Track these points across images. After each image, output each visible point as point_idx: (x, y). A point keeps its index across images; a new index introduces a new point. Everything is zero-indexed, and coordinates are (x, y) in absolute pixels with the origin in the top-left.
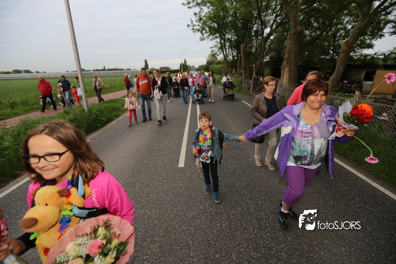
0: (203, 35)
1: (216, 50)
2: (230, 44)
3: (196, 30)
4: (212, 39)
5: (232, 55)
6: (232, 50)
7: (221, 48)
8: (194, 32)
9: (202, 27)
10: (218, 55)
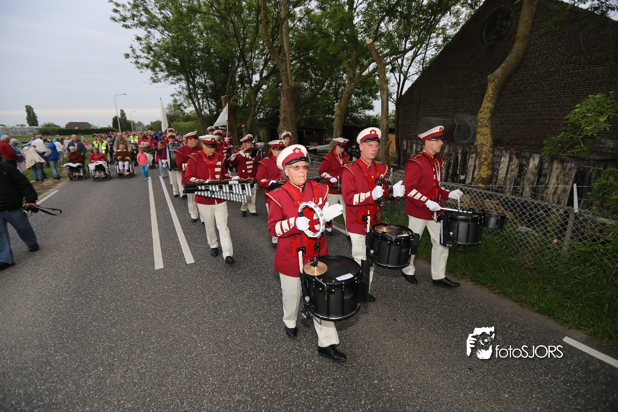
0: (156, 74)
1: (181, 99)
2: (203, 91)
3: (142, 65)
4: (173, 81)
5: (208, 109)
6: (208, 101)
7: (190, 97)
8: (138, 67)
9: (153, 61)
10: (185, 108)
